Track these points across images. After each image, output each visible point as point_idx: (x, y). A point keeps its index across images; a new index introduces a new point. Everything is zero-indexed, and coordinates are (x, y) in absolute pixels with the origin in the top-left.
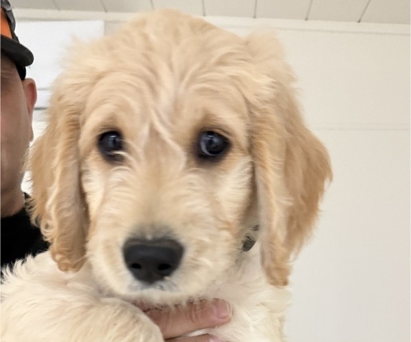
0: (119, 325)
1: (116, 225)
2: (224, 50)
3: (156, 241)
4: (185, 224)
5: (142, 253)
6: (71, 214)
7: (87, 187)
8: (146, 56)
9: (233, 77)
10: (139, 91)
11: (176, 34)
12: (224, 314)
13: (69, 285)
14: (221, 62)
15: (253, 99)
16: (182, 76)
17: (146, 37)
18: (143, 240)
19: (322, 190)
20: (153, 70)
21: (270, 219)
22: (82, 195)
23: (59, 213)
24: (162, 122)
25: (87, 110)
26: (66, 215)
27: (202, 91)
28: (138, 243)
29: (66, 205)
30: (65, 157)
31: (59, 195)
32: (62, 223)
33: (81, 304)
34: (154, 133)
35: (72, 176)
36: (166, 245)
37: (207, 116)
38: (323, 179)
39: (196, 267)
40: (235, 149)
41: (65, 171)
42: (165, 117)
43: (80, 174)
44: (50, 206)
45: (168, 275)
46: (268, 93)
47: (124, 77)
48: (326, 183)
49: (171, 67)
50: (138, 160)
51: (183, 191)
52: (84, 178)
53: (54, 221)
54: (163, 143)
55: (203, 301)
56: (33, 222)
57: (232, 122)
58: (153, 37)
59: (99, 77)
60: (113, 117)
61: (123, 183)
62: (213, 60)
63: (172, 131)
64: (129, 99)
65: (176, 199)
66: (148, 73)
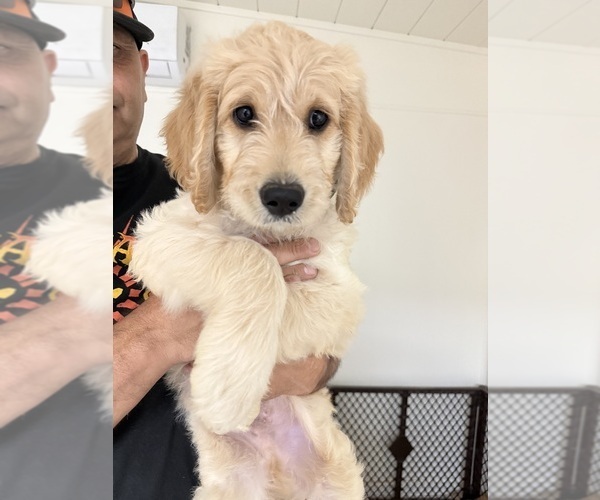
0: (251, 256)
1: (254, 174)
2: (324, 55)
3: (287, 184)
4: (307, 174)
5: (278, 194)
6: (209, 168)
7: (221, 147)
8: (273, 53)
9: (333, 74)
10: (270, 79)
11: (291, 39)
12: (316, 249)
13: (200, 226)
14: (322, 63)
15: (345, 90)
16: (300, 70)
17: (269, 39)
18: (280, 184)
19: (377, 159)
20: (280, 64)
21: (349, 177)
22: (216, 153)
23: (200, 167)
24: (287, 101)
25: (225, 91)
26: (205, 169)
27: (312, 81)
28: (276, 186)
29: (205, 162)
30: (206, 125)
31: (201, 154)
32: (202, 174)
33: (217, 241)
34: (281, 109)
35: (211, 139)
36: (296, 187)
37: (318, 100)
38: (378, 151)
39: (312, 205)
40: (332, 124)
41: (206, 136)
42: (289, 98)
43: (216, 138)
44: (195, 162)
45: (295, 210)
46: (355, 87)
47: (258, 67)
48: (380, 155)
49: (292, 62)
50: (269, 128)
51: (304, 151)
52: (219, 140)
53: (197, 173)
54: (287, 115)
55: (301, 240)
56: (172, 176)
57: (333, 105)
58: (276, 40)
59: (234, 67)
60: (248, 96)
61: (256, 144)
62: (318, 61)
63: (293, 109)
64: (263, 83)
65: (300, 156)
66: (275, 65)
